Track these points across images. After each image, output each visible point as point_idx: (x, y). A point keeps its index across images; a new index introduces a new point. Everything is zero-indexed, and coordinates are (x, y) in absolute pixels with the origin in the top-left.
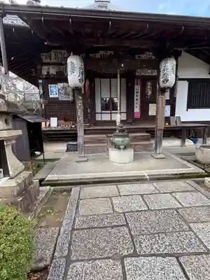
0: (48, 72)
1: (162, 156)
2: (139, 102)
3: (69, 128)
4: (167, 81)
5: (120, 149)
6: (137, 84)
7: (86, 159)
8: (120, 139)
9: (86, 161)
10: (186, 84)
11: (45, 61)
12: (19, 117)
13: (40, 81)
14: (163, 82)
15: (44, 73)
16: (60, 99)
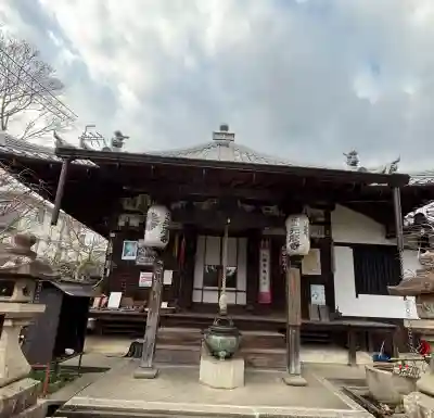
0: (127, 224)
1: (300, 380)
2: (267, 275)
3: (137, 313)
4: (298, 245)
5: (218, 357)
6: (264, 247)
7: (154, 373)
8: (219, 338)
9: (155, 377)
10: (349, 251)
11: (126, 207)
12: (53, 286)
13: (113, 235)
14: (292, 246)
15: (121, 223)
16: (138, 263)
